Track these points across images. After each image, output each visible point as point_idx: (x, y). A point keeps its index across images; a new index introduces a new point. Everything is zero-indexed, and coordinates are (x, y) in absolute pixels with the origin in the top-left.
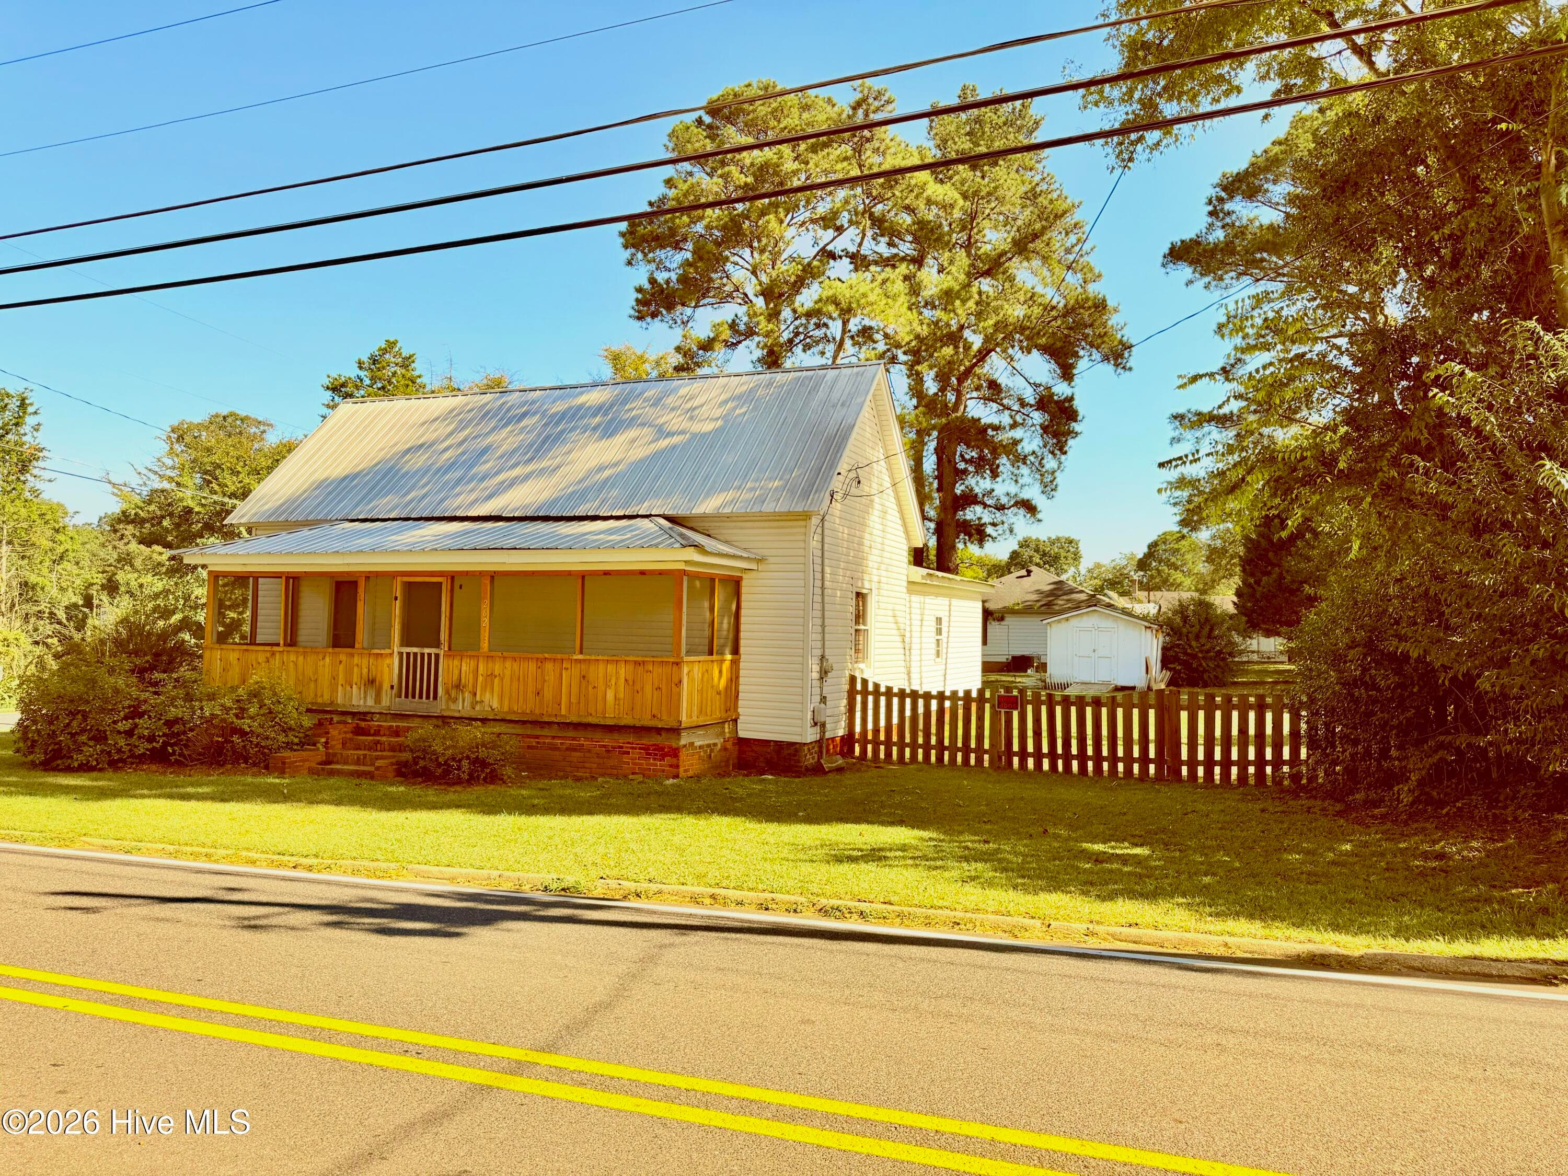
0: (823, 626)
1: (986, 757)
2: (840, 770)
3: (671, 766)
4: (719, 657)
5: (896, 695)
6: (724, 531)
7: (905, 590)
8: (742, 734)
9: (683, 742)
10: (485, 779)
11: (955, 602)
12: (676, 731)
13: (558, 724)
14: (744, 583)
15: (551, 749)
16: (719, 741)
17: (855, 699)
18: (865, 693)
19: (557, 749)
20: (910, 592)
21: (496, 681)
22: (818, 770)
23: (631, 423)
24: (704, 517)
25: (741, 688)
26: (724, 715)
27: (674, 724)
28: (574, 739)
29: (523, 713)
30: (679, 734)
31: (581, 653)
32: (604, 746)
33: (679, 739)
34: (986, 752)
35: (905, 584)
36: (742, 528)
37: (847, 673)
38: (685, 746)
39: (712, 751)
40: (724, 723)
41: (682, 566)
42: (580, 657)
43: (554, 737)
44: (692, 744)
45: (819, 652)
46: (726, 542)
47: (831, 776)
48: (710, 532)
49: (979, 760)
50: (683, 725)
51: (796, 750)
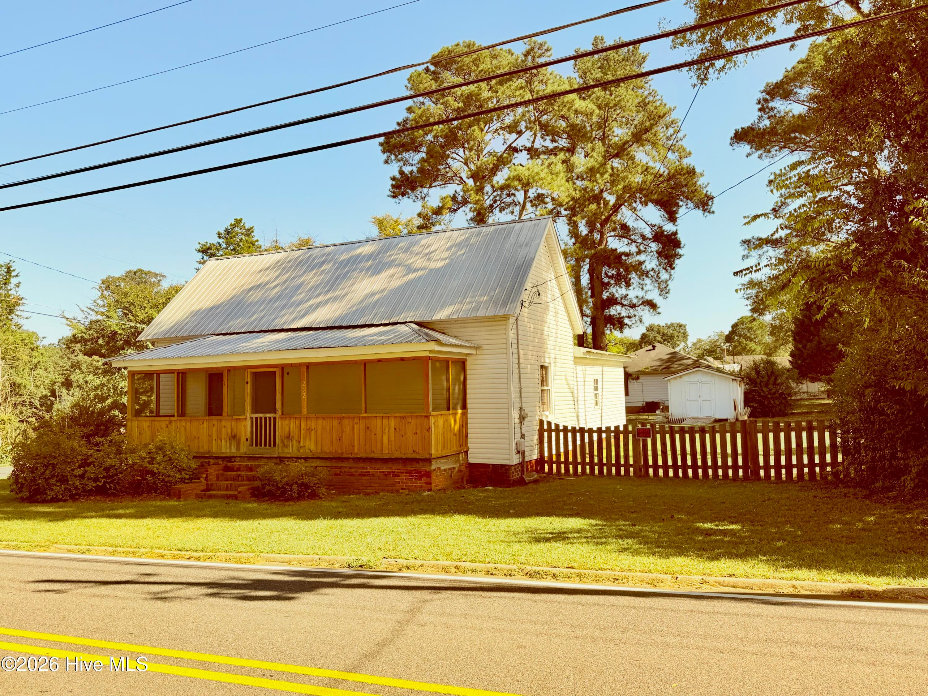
0: (520, 388)
1: (631, 469)
2: (536, 481)
3: (426, 483)
4: (454, 411)
5: (570, 431)
6: (453, 330)
7: (572, 363)
8: (471, 461)
9: (433, 467)
10: (308, 497)
11: (605, 369)
12: (428, 460)
13: (353, 459)
14: (468, 363)
15: (349, 475)
16: (457, 466)
17: (543, 435)
18: (550, 430)
19: (352, 475)
20: (575, 363)
21: (313, 432)
22: (521, 482)
23: (390, 265)
24: (440, 322)
25: (469, 431)
26: (459, 449)
27: (427, 456)
28: (363, 468)
29: (330, 453)
30: (430, 462)
31: (366, 412)
32: (383, 472)
33: (430, 466)
34: (631, 466)
35: (573, 359)
36: (465, 328)
37: (537, 418)
38: (434, 470)
39: (452, 472)
40: (459, 454)
41: (427, 354)
42: (365, 415)
43: (350, 468)
44: (439, 468)
45: (518, 405)
46: (455, 337)
47: (530, 486)
48: (445, 331)
49: (627, 472)
50: (433, 456)
51: (507, 470)
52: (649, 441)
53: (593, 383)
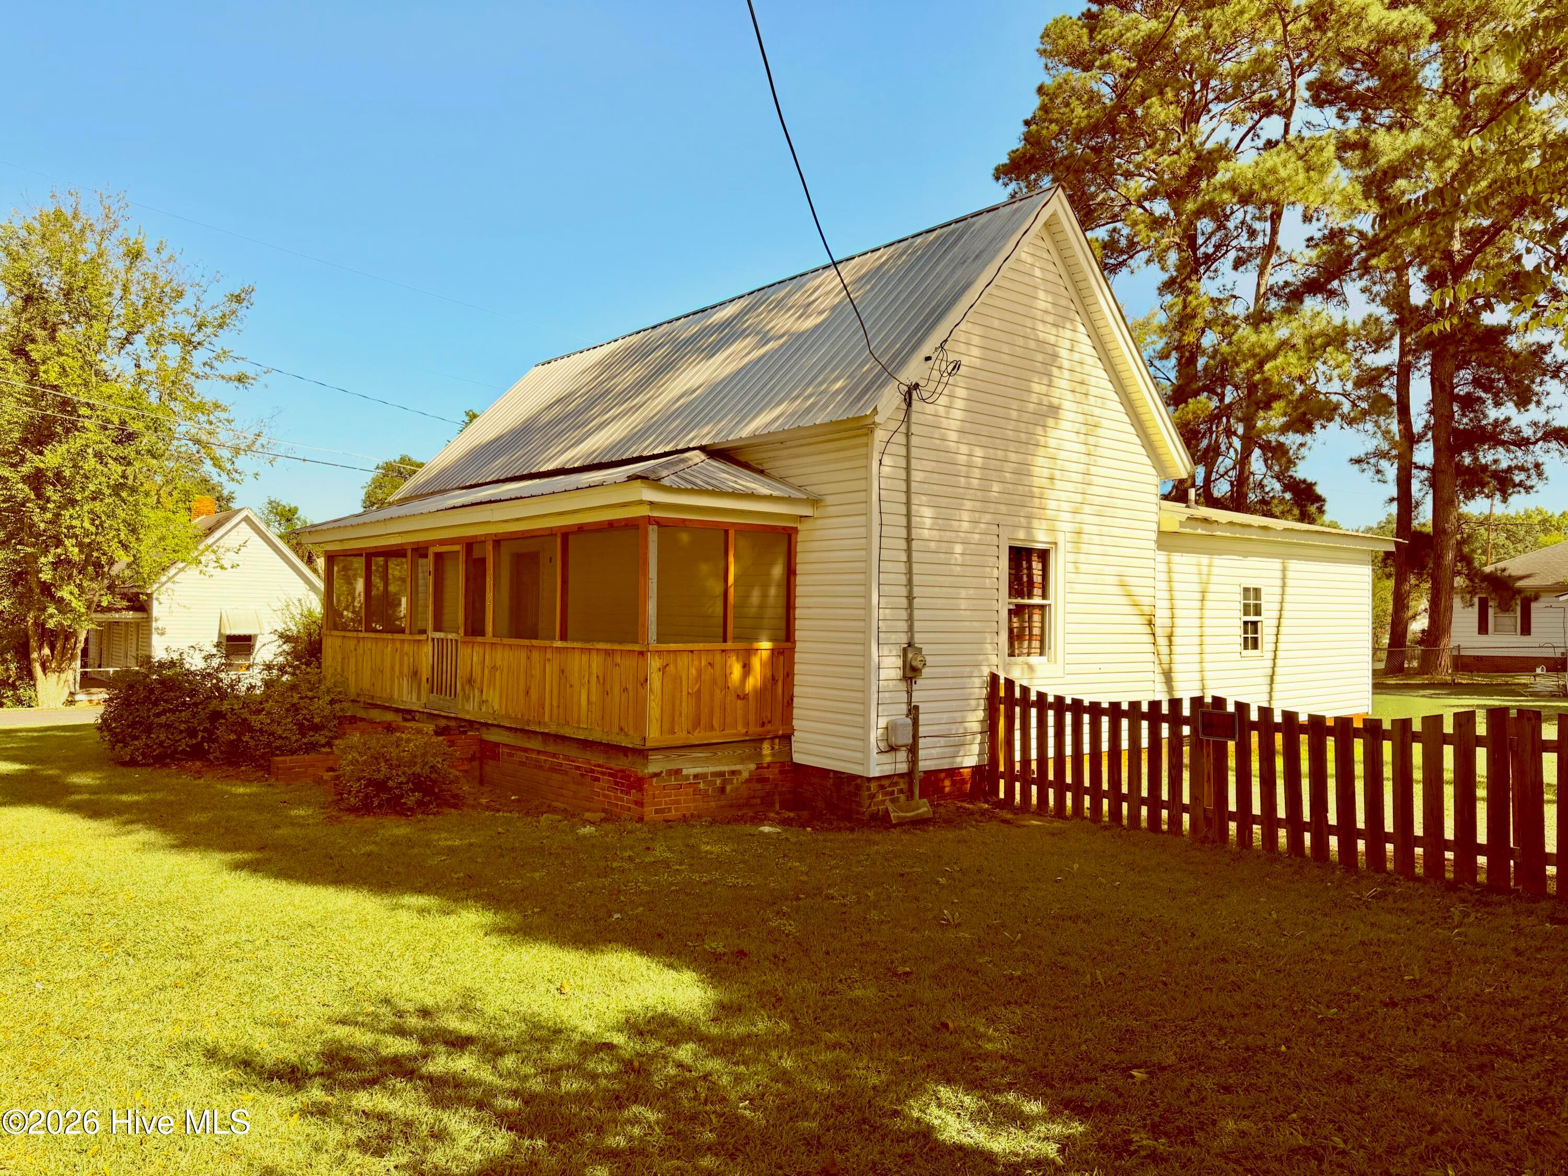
0: (910, 598)
1: (1186, 817)
2: (919, 823)
3: (636, 803)
4: (741, 645)
5: (1051, 706)
6: (777, 464)
7: (1153, 545)
8: (798, 758)
9: (652, 768)
12: (642, 753)
13: (542, 734)
14: (800, 537)
15: (536, 767)
16: (747, 769)
17: (998, 710)
18: (1010, 701)
19: (540, 767)
20: (1161, 546)
21: (498, 673)
22: (882, 821)
25: (797, 690)
26: (759, 730)
27: (636, 743)
28: (554, 755)
29: (516, 718)
30: (646, 757)
31: (563, 637)
32: (578, 768)
33: (646, 766)
34: (1185, 809)
35: (1154, 536)
36: (798, 456)
38: (656, 775)
39: (724, 782)
40: (761, 740)
41: (644, 511)
42: (559, 644)
43: (539, 752)
44: (678, 772)
45: (903, 639)
46: (781, 480)
47: (895, 833)
49: (1175, 821)
50: (649, 745)
51: (858, 787)
52: (1231, 745)
53: (1240, 597)
